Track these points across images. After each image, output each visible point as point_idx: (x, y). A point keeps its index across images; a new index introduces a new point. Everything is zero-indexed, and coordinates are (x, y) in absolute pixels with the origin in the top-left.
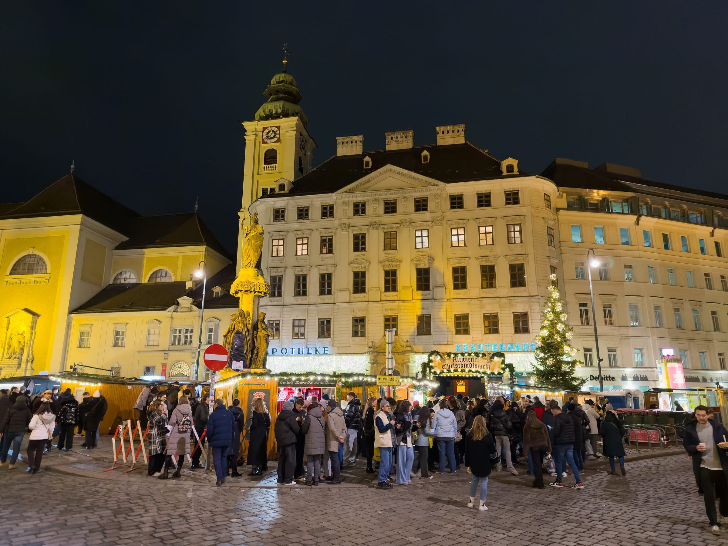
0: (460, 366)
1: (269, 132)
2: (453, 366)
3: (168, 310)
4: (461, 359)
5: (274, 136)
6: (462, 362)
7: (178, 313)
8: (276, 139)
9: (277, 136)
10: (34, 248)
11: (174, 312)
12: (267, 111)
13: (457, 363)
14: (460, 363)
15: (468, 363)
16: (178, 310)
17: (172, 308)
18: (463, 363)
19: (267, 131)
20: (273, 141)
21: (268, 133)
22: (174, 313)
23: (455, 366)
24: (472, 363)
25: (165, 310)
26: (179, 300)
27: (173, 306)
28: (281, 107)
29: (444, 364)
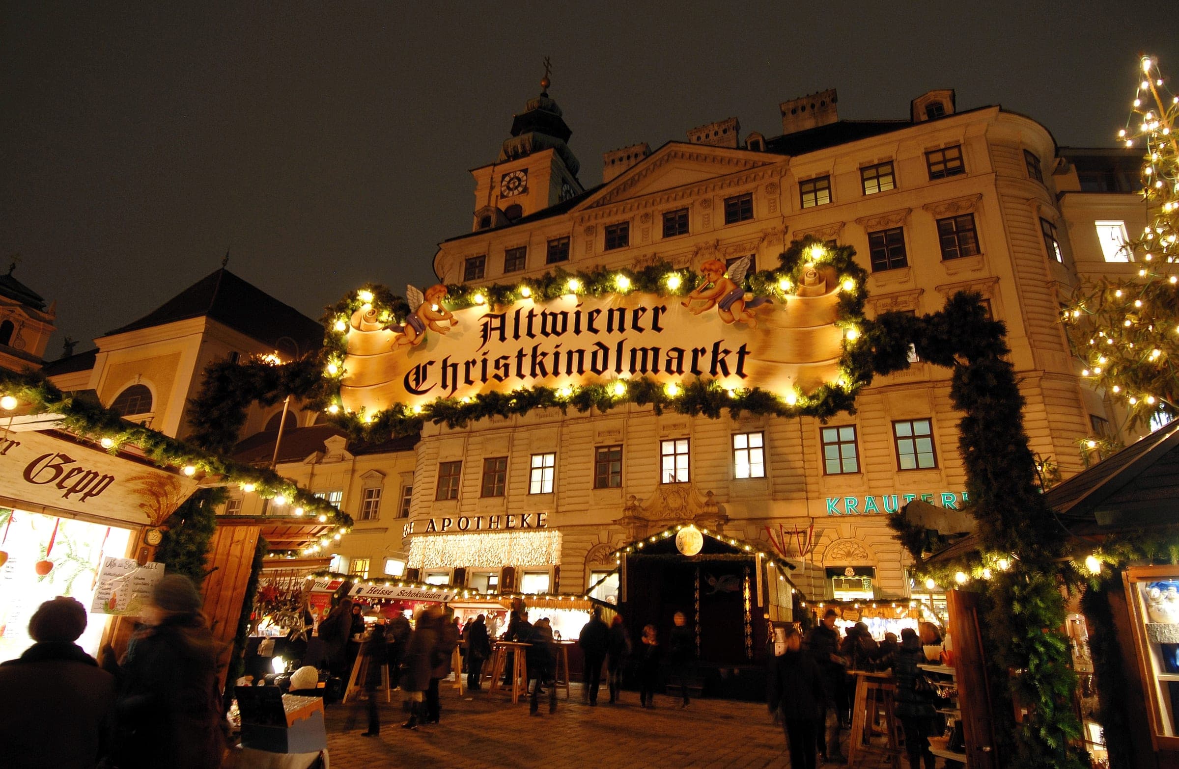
0: (526, 369)
1: (511, 179)
2: (476, 373)
3: (307, 460)
4: (537, 322)
5: (519, 184)
6: (540, 338)
7: (322, 466)
8: (520, 189)
9: (523, 183)
10: (140, 375)
11: (316, 463)
12: (509, 150)
13: (511, 347)
14: (527, 344)
15: (586, 341)
16: (324, 460)
17: (313, 457)
18: (548, 344)
19: (507, 179)
20: (516, 192)
21: (509, 182)
22: (317, 466)
23: (491, 370)
24: (611, 340)
25: (302, 460)
26: (327, 443)
27: (315, 454)
28: (531, 140)
29: (422, 358)
